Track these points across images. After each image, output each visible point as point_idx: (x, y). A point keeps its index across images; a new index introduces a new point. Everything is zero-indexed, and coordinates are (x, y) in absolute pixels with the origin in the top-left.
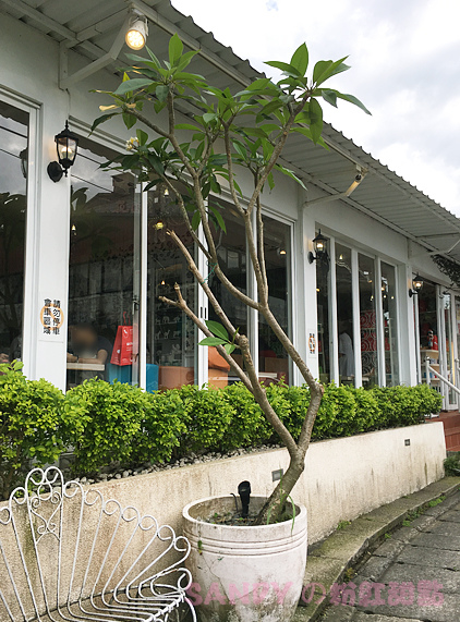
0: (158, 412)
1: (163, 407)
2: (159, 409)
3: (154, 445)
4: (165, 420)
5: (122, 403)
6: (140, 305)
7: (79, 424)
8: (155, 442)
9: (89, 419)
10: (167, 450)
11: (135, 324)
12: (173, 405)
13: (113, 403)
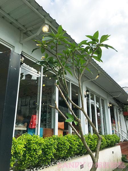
0: (47, 145)
1: (49, 144)
2: (47, 144)
3: (45, 158)
4: (49, 149)
5: (36, 143)
6: (39, 108)
7: (21, 152)
8: (46, 157)
9: (25, 149)
10: (49, 160)
11: (37, 114)
12: (52, 143)
13: (33, 143)
